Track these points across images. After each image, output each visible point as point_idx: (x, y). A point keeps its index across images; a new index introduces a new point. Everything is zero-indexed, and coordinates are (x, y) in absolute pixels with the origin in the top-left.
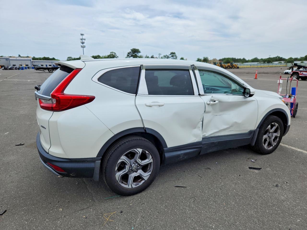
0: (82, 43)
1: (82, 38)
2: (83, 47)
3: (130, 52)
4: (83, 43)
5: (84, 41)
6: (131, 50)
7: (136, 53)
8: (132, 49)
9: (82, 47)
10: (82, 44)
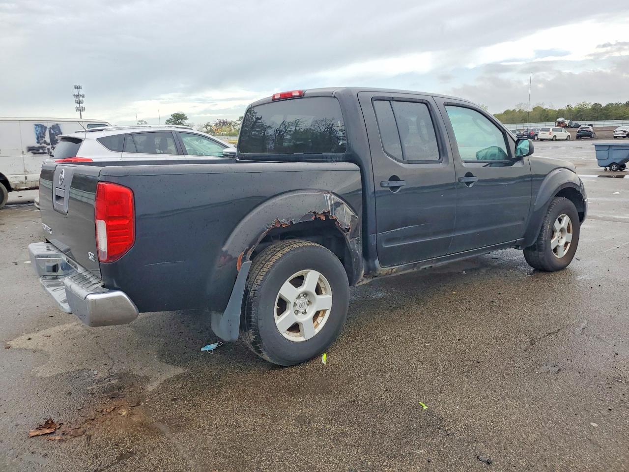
0: (78, 102)
1: (77, 94)
3: (171, 118)
4: (80, 103)
5: (81, 98)
6: (172, 115)
7: (181, 119)
9: (77, 109)
10: (78, 105)
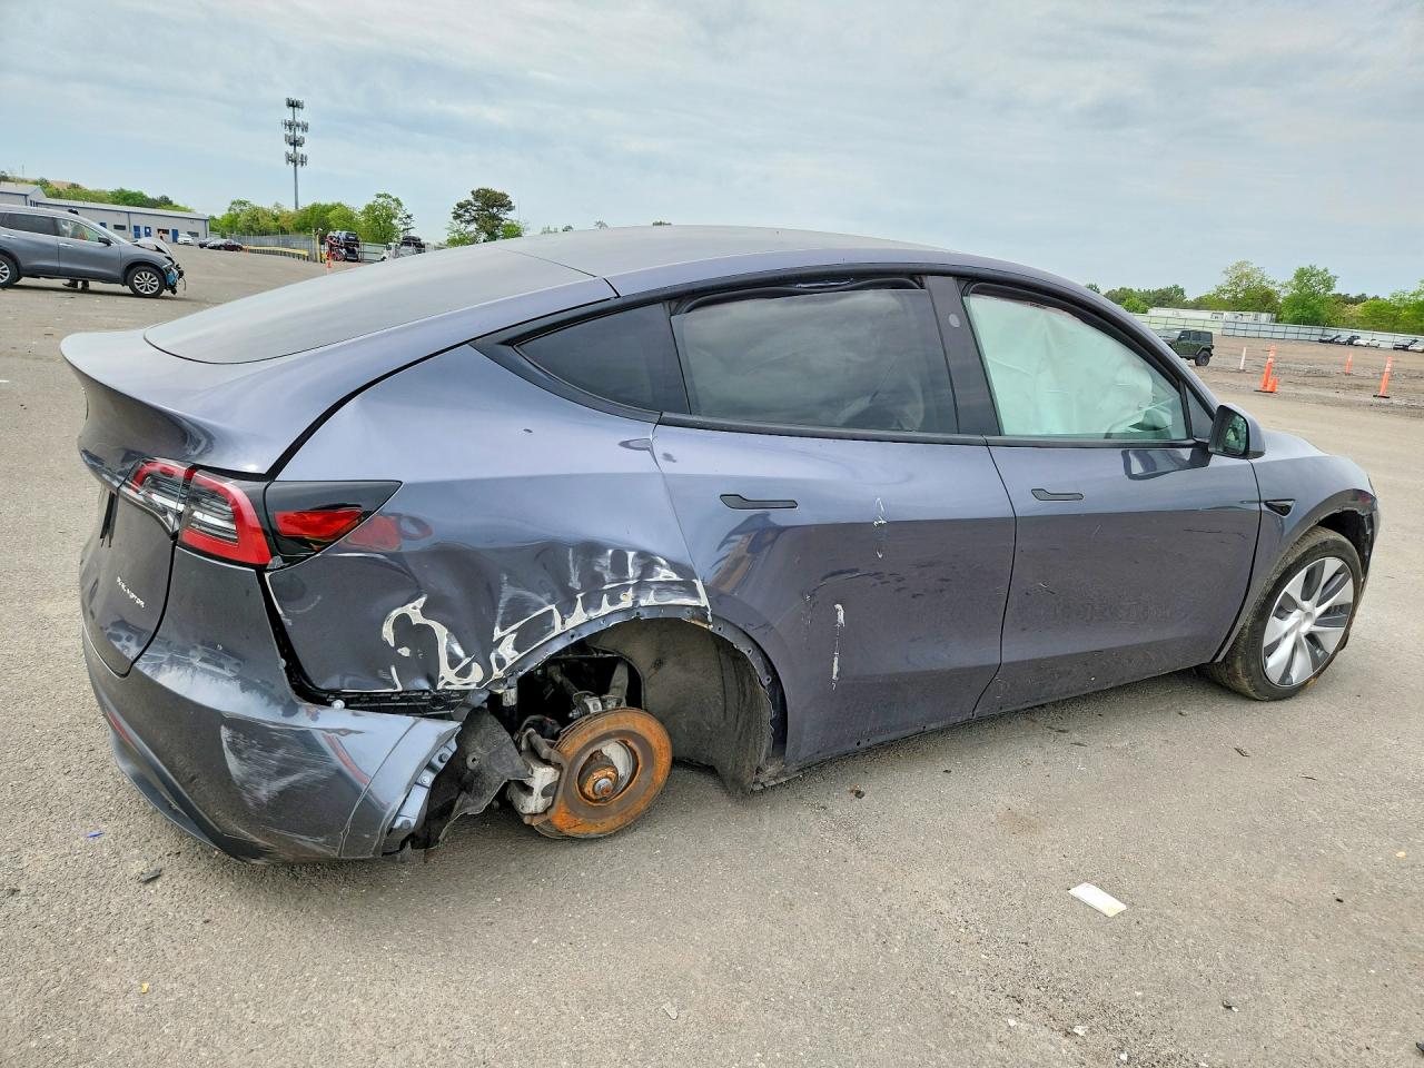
0: (293, 141)
1: (291, 120)
2: (294, 160)
3: (470, 203)
4: (295, 143)
5: (299, 133)
6: (473, 193)
7: (495, 210)
8: (478, 191)
10: (291, 149)
